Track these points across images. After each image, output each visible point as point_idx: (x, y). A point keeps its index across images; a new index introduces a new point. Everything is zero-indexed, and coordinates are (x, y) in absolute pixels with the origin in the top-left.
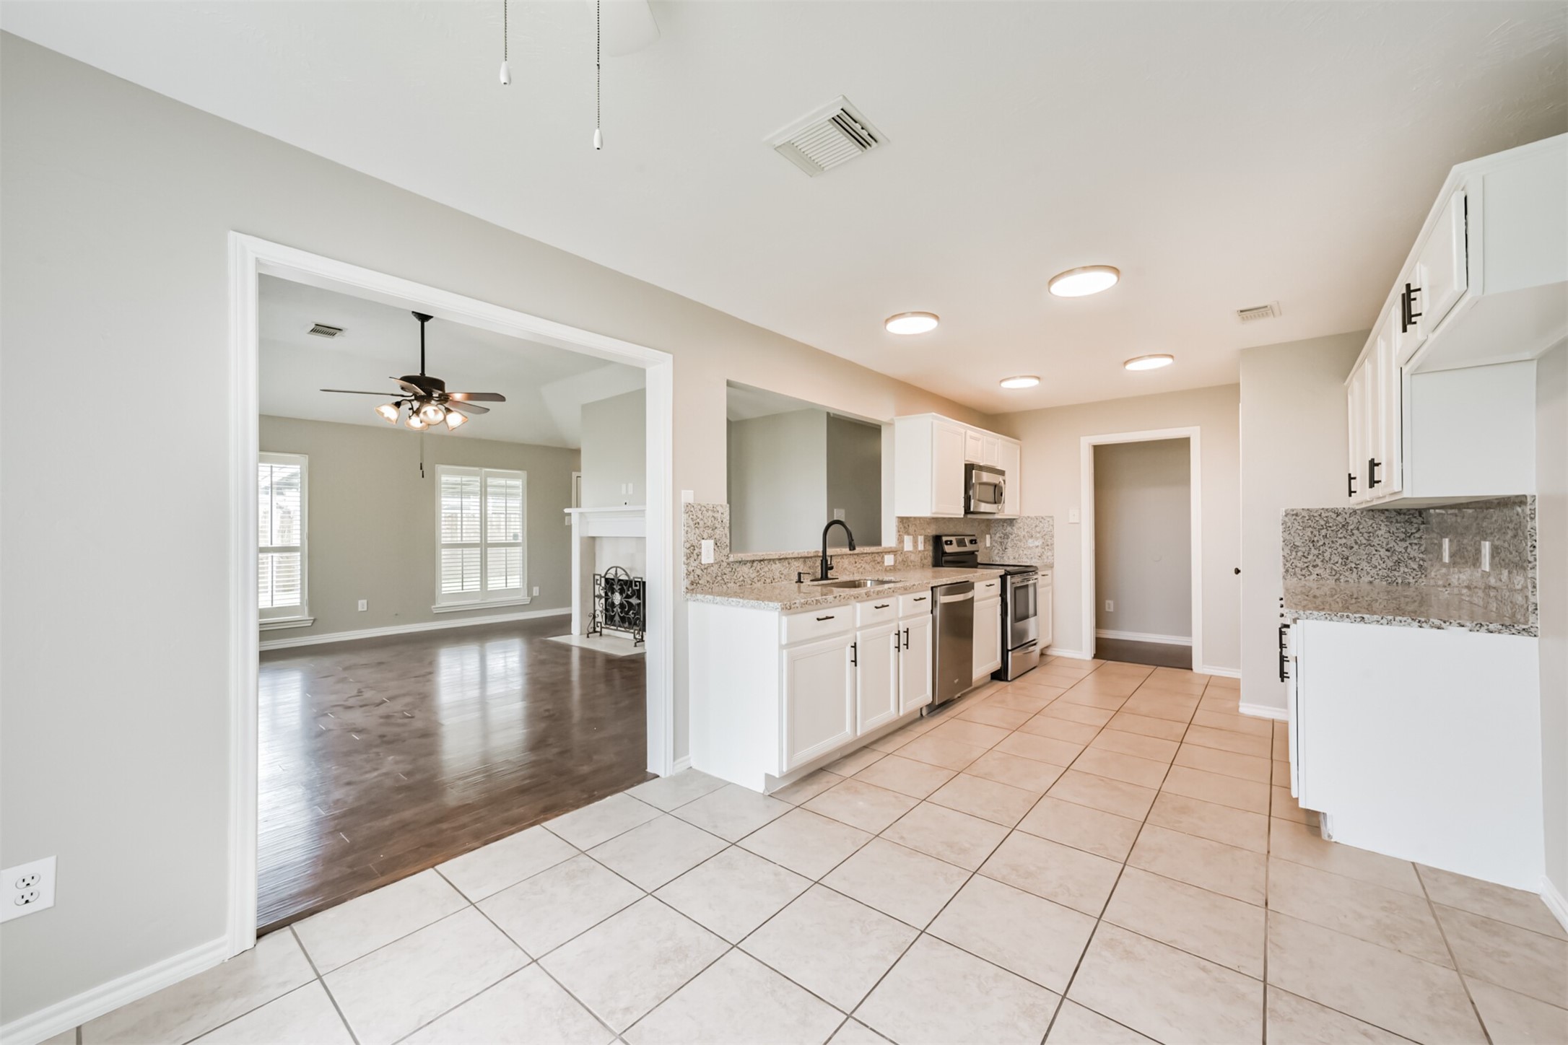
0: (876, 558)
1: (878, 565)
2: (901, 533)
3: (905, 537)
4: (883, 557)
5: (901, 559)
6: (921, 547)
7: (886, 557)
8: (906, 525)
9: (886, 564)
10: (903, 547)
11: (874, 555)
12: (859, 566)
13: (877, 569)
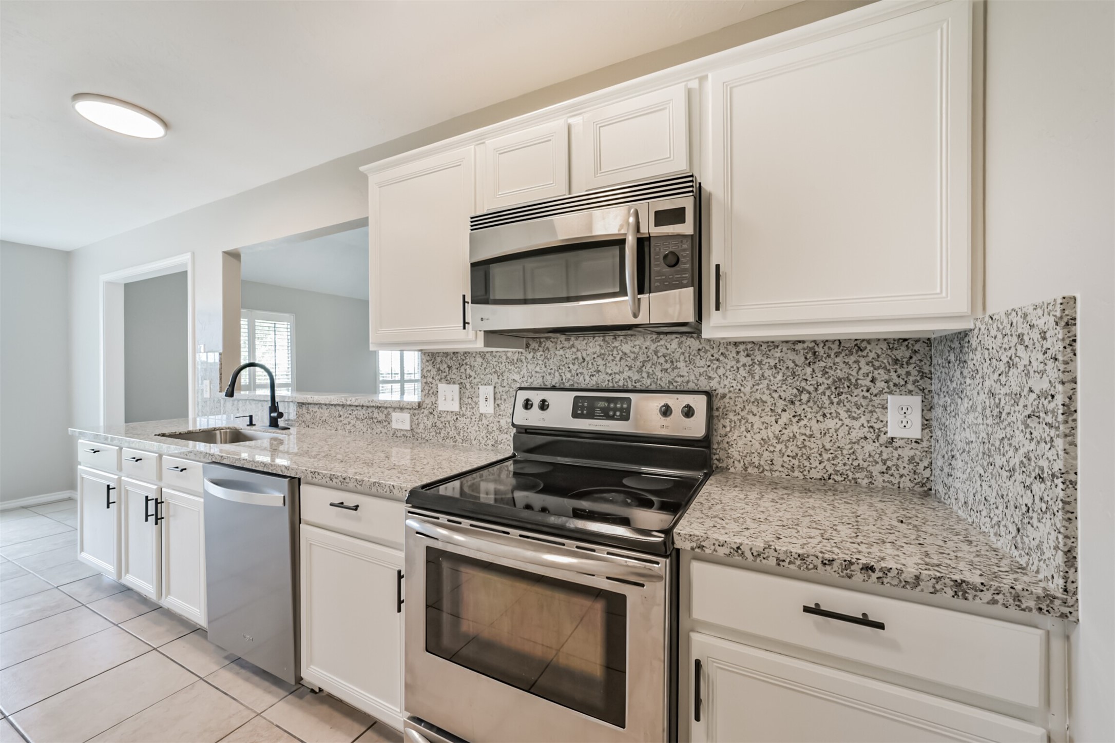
0: (376, 415)
1: (379, 426)
2: (430, 380)
3: (440, 385)
4: (389, 414)
5: (429, 424)
6: (486, 408)
7: (395, 415)
8: (444, 367)
9: (395, 425)
10: (434, 404)
11: (370, 410)
12: (346, 422)
13: (378, 431)
